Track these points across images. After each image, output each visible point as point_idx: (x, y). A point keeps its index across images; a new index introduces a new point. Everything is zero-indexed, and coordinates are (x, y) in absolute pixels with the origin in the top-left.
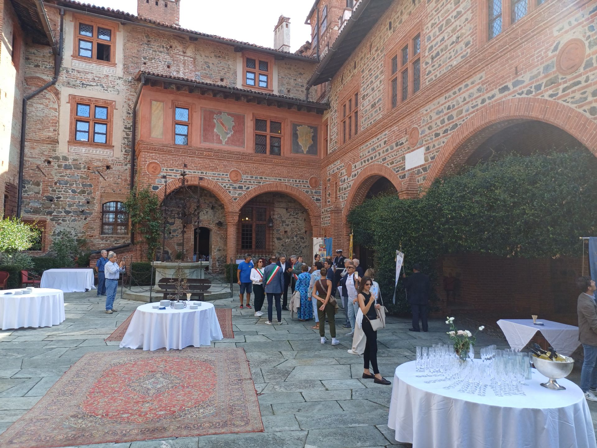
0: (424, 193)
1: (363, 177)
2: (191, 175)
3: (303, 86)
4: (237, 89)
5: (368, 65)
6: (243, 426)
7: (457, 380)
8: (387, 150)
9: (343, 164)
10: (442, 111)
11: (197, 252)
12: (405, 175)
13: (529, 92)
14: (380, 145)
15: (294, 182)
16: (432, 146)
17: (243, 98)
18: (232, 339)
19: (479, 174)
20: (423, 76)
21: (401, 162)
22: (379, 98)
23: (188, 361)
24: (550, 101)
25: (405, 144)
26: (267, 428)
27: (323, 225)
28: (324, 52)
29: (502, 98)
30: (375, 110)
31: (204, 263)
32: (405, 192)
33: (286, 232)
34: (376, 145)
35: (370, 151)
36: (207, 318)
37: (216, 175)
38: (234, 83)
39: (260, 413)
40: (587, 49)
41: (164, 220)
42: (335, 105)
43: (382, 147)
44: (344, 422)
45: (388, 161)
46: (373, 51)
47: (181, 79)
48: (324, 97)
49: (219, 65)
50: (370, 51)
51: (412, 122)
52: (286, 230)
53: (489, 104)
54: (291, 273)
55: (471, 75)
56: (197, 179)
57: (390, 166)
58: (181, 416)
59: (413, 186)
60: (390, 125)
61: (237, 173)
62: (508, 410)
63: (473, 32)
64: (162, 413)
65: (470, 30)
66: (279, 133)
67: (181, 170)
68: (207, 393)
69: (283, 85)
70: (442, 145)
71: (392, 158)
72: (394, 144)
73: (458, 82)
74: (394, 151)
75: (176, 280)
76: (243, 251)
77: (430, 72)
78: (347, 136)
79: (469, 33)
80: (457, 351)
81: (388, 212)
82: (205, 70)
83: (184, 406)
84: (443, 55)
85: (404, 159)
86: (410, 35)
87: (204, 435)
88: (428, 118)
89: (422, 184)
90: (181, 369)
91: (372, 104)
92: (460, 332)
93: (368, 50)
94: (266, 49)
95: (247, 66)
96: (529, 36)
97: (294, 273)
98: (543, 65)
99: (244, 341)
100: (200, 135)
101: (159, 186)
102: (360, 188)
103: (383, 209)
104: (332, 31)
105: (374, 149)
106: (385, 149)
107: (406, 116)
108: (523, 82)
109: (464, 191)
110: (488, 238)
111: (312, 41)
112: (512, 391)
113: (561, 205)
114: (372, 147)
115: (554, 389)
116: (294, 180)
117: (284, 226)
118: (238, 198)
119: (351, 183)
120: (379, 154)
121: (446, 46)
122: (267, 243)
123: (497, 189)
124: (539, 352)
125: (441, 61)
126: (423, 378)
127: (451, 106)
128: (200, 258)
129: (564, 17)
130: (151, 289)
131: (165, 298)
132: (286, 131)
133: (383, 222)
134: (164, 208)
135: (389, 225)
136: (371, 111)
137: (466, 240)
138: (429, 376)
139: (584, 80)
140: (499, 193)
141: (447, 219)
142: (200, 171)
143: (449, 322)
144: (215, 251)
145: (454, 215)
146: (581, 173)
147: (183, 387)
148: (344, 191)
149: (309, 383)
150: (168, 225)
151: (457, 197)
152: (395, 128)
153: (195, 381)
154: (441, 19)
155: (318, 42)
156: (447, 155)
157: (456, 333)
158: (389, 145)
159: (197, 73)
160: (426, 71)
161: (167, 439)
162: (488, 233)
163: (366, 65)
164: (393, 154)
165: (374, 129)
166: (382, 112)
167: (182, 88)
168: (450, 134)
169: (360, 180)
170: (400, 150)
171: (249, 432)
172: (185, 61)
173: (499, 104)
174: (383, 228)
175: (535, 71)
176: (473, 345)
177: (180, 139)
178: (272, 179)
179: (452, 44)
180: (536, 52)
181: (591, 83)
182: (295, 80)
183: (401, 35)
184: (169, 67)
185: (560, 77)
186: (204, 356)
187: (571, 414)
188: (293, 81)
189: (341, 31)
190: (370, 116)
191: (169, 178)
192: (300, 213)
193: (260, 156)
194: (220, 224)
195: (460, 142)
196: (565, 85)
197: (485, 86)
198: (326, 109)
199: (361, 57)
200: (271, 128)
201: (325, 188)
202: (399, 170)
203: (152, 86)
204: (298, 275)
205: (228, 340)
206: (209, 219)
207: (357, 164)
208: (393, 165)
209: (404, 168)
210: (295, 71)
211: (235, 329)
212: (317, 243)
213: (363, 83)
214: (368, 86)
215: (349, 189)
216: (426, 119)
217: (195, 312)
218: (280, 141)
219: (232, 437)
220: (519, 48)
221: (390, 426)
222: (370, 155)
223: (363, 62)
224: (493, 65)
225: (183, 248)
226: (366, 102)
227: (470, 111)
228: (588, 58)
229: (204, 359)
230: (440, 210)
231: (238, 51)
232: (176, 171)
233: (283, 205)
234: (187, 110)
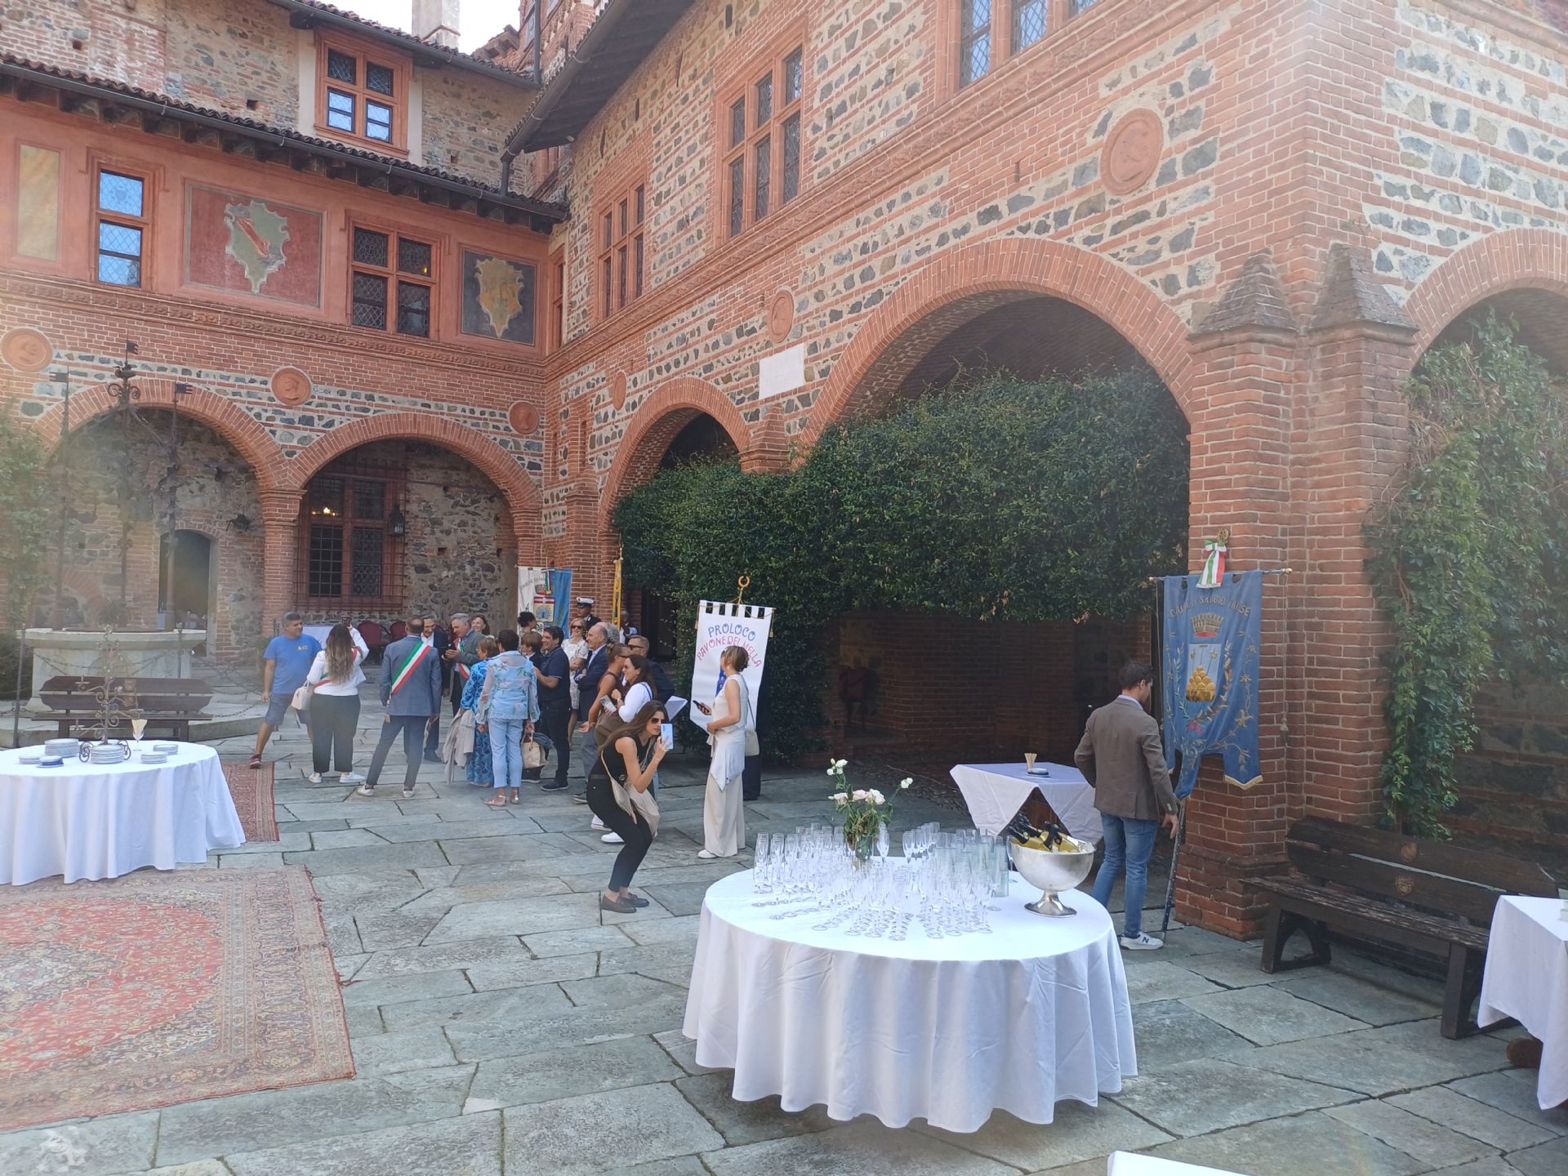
0: (802, 461)
1: (655, 412)
2: (150, 375)
3: (496, 150)
4: (299, 137)
5: (670, 114)
6: (295, 1067)
7: (845, 908)
8: (716, 345)
9: (603, 374)
10: (848, 256)
11: (169, 603)
12: (757, 411)
13: (1042, 228)
14: (698, 329)
15: (468, 414)
16: (823, 343)
17: (315, 164)
18: (274, 843)
19: (927, 418)
20: (806, 161)
21: (750, 377)
22: (698, 204)
23: (134, 909)
24: (1084, 253)
25: (759, 332)
26: (363, 1066)
27: (548, 536)
28: (554, 63)
29: (983, 236)
30: (688, 235)
31: (190, 633)
32: (756, 455)
33: (441, 550)
34: (688, 329)
35: (674, 343)
36: (197, 788)
37: (231, 381)
38: (291, 120)
39: (347, 1030)
40: (1166, 137)
41: (61, 506)
42: (582, 211)
43: (703, 335)
44: (573, 1034)
45: (717, 374)
46: (685, 77)
47: (120, 88)
48: (552, 186)
49: (243, 61)
50: (677, 77)
51: (776, 278)
52: (443, 544)
53: (956, 247)
54: (452, 662)
55: (918, 172)
56: (170, 389)
57: (721, 387)
58: (108, 1059)
59: (776, 441)
60: (724, 279)
61: (297, 379)
62: (951, 967)
63: (924, 62)
64: (48, 1054)
65: (918, 56)
66: (423, 274)
67: (119, 359)
68: (190, 991)
69: (435, 138)
70: (847, 341)
71: (727, 365)
72: (733, 331)
73: (888, 184)
74: (733, 349)
75: (94, 682)
76: (313, 600)
77: (823, 152)
78: (615, 300)
79: (916, 62)
80: (850, 839)
81: (711, 504)
82: (197, 67)
83: (119, 1031)
84: (856, 111)
85: (755, 370)
86: (777, 48)
87: (178, 1103)
88: (816, 269)
89: (797, 437)
90: (114, 931)
91: (680, 218)
92: (859, 794)
93: (673, 74)
94: (388, 31)
95: (330, 74)
96: (1047, 92)
97: (461, 662)
98: (1075, 165)
99: (309, 846)
100: (181, 261)
101: (43, 403)
102: (646, 438)
103: (701, 495)
104: (576, 8)
105: (683, 339)
106: (710, 342)
107: (764, 260)
108: (1030, 200)
109: (892, 457)
110: (941, 574)
111: (522, 27)
112: (964, 925)
113: (1096, 499)
114: (679, 334)
115: (1053, 914)
116: (468, 408)
117: (438, 534)
118: (299, 452)
119: (623, 426)
120: (696, 352)
121: (863, 89)
122: (387, 581)
123: (962, 457)
124: (1026, 835)
125: (851, 127)
126: (768, 908)
127: (870, 245)
128: (177, 619)
129: (1122, 55)
130: (18, 708)
131: (63, 733)
132: (445, 273)
133: (701, 530)
134: (59, 470)
135: (716, 536)
136: (678, 238)
137: (892, 581)
138: (783, 902)
139: (1156, 210)
140: (968, 467)
141: (851, 526)
142: (179, 368)
143: (835, 771)
144: (227, 599)
145: (868, 516)
146: (1140, 428)
147: (117, 979)
148: (604, 445)
149: (489, 945)
150: (74, 521)
151: (876, 473)
152: (736, 289)
153: (155, 960)
154: (853, 18)
155: (539, 32)
156: (856, 368)
157: (851, 796)
158: (720, 331)
159: (171, 75)
160: (813, 149)
161: (60, 1123)
162: (941, 563)
163: (666, 114)
164: (729, 356)
165: (683, 286)
166: (704, 242)
167: (122, 115)
168: (866, 315)
169: (647, 419)
170: (747, 346)
171: (312, 1082)
172: (133, 35)
173: (977, 250)
174: (698, 544)
175: (1057, 179)
176: (887, 824)
177: (116, 266)
178: (405, 402)
179: (876, 86)
180: (1061, 131)
181: (1170, 219)
182: (474, 129)
183: (756, 45)
184: (77, 46)
185: (1109, 197)
186: (185, 892)
187: (1082, 968)
188: (465, 131)
189: (601, 12)
190: (674, 250)
191: (77, 381)
192: (483, 501)
193: (366, 336)
194: (242, 524)
195: (887, 337)
196: (1118, 218)
197: (948, 202)
198: (559, 221)
199: (652, 90)
200: (401, 256)
201: (555, 435)
202: (743, 399)
203: (22, 98)
204: (470, 665)
205: (260, 847)
206: (206, 508)
207: (638, 375)
208: (730, 384)
209: (756, 395)
210: (473, 106)
211: (281, 816)
212: (530, 582)
213: (658, 159)
214: (670, 169)
215: (618, 440)
216: (810, 273)
217: (158, 771)
218: (428, 298)
219: (260, 1099)
220: (1026, 117)
221: (687, 1032)
222: (674, 354)
223: (658, 103)
224: (970, 149)
225: (123, 590)
226: (664, 214)
227: (912, 262)
228: (1168, 159)
229: (184, 899)
230: (838, 502)
231: (304, 27)
232: (102, 361)
233: (435, 475)
234: (139, 183)
